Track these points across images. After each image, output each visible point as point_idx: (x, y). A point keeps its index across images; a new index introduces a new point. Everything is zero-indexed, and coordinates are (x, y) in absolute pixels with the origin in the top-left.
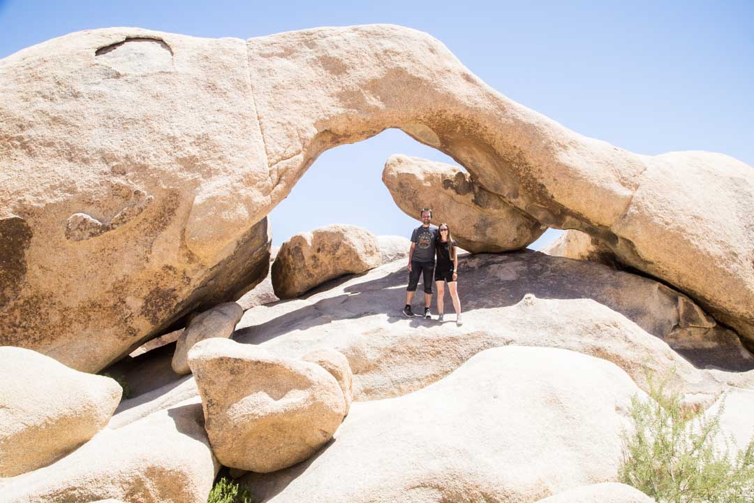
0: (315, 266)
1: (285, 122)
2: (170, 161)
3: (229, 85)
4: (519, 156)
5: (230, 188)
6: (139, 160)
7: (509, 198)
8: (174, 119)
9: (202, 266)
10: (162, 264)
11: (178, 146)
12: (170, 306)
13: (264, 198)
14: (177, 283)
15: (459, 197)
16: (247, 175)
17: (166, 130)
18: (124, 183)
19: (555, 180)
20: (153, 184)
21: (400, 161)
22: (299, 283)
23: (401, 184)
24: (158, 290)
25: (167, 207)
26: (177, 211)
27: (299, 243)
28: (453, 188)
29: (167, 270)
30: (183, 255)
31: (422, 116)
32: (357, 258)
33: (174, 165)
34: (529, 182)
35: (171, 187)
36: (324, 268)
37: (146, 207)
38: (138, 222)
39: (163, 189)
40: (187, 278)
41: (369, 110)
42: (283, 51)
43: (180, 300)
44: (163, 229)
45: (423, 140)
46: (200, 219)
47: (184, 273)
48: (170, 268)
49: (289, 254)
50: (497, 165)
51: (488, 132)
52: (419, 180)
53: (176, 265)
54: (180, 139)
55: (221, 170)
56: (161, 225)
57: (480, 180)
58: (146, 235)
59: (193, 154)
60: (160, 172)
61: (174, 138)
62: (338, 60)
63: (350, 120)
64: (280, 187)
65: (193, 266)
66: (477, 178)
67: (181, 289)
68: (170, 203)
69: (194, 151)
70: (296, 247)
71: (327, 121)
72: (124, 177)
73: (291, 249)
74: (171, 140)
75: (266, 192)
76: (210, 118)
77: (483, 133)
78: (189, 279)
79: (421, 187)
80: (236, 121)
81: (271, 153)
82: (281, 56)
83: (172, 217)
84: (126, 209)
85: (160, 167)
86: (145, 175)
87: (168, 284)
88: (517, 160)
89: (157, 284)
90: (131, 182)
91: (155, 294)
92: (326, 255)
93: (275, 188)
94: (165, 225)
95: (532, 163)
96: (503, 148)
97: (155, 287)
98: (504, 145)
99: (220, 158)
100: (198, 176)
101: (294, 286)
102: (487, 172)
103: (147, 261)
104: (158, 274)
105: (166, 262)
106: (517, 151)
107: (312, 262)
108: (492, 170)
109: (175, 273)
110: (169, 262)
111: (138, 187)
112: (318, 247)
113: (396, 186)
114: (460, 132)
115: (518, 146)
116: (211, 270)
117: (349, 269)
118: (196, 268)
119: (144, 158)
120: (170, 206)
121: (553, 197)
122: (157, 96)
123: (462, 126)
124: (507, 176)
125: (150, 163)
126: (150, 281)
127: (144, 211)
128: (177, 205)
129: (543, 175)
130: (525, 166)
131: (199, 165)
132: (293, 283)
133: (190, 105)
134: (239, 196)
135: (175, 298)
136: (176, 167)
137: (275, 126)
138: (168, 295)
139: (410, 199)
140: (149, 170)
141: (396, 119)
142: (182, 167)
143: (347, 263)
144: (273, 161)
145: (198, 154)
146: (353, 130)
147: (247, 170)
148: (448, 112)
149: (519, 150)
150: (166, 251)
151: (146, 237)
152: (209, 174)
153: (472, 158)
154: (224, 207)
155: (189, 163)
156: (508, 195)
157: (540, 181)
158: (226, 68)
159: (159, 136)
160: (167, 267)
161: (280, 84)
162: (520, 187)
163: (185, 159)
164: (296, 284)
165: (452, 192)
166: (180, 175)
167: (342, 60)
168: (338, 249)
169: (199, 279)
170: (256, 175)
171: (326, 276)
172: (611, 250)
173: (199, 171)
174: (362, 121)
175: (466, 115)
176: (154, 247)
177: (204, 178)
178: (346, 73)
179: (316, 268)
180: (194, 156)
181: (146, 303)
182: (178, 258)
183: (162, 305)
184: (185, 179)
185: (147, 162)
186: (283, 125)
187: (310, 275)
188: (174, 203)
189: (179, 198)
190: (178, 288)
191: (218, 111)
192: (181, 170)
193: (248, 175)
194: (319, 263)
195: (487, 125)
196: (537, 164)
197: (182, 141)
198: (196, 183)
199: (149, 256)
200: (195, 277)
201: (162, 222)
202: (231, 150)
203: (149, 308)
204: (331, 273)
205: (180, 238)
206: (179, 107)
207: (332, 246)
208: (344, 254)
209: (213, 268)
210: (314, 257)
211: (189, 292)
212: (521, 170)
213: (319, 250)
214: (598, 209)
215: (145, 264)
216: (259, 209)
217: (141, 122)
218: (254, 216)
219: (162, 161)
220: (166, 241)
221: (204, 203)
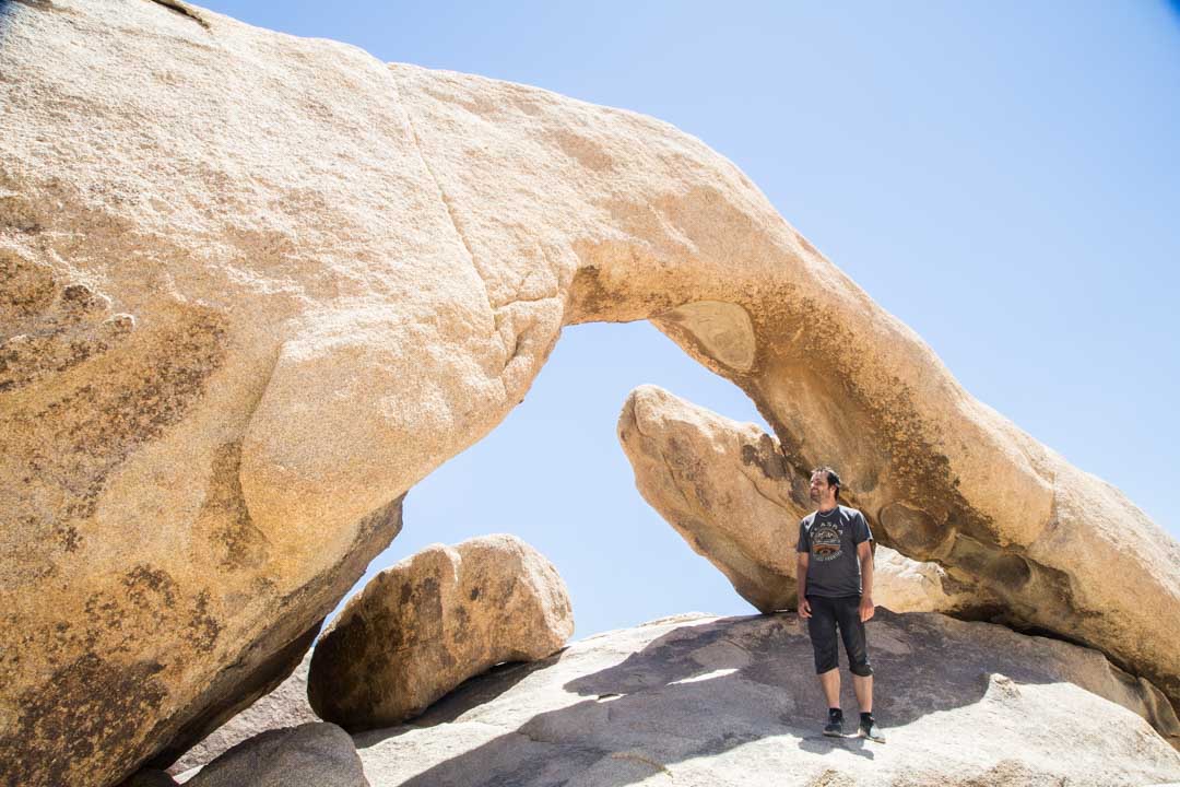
0: (460, 636)
1: (509, 221)
2: (204, 230)
3: (363, 120)
4: (901, 399)
5: (400, 333)
6: (99, 201)
7: (856, 490)
8: (218, 138)
9: (265, 584)
10: (131, 562)
11: (231, 199)
12: (129, 732)
13: (487, 383)
14: (167, 640)
15: (768, 485)
16: (445, 310)
17: (194, 151)
18: (30, 256)
19: (964, 448)
20: (141, 282)
21: (663, 398)
22: (419, 681)
23: (673, 442)
24: (88, 666)
25: (175, 366)
26: (213, 383)
27: (437, 571)
28: (759, 464)
29: (142, 586)
30: (213, 537)
31: (756, 289)
32: (542, 622)
33: (218, 243)
34: (911, 452)
35: (200, 302)
36: (477, 642)
37: (102, 348)
38: (55, 396)
39: (173, 304)
40: (210, 622)
41: (671, 248)
42: (471, 100)
43: (168, 708)
44: (148, 434)
45: (718, 356)
46: (303, 407)
47: (202, 603)
48: (154, 579)
49: (404, 600)
50: (843, 421)
51: (853, 345)
52: (704, 439)
53: (181, 571)
54: (240, 185)
55: (366, 284)
56: (144, 420)
57: (804, 452)
58: (79, 449)
59: (279, 229)
60: (170, 252)
61: (221, 178)
62: (592, 144)
63: (637, 259)
64: (523, 361)
65: (241, 578)
66: (799, 447)
67: (180, 664)
68: (189, 356)
69: (281, 223)
70: (428, 581)
71: (595, 246)
72: (32, 239)
73: (414, 586)
74: (213, 179)
75: (494, 367)
76: (323, 165)
77: (843, 346)
78: (214, 629)
79: (709, 452)
80: (390, 187)
81: (491, 277)
82: (469, 107)
83: (190, 400)
84: (20, 338)
85: (174, 237)
86: (113, 247)
87: (134, 645)
88: (896, 408)
89: (91, 641)
90: (57, 258)
91: (76, 681)
92: (487, 608)
93: (511, 364)
94: (156, 421)
95: (926, 414)
96: (873, 379)
97: (80, 652)
98: (876, 376)
99: (360, 255)
100: (290, 286)
101: (405, 689)
102: (818, 436)
103: (70, 545)
104: (102, 601)
105: (143, 557)
106: (898, 389)
107: (456, 624)
108: (828, 433)
109: (169, 602)
110: (153, 555)
111: (82, 279)
112: (472, 584)
113: (662, 445)
114: (798, 341)
115: (902, 379)
116: (286, 601)
117: (522, 648)
118: (246, 590)
119: (117, 201)
120: (189, 361)
121: (957, 482)
122: (169, 77)
123: (807, 328)
124: (860, 442)
125: (137, 219)
126: (62, 628)
127: (94, 358)
128: (215, 362)
129: (943, 438)
130: (909, 419)
131: (296, 261)
132: (405, 682)
133: (264, 125)
134: (428, 359)
135: (155, 698)
136: (224, 249)
137: (488, 224)
138: (127, 687)
139: (691, 478)
140: (134, 236)
141: (715, 283)
142: (241, 253)
143: (522, 632)
144: (500, 295)
145: (294, 233)
146: (636, 284)
147: (443, 296)
148: (797, 290)
149: (902, 387)
150: (150, 516)
151: (78, 456)
152: (331, 288)
153: (793, 406)
154: (383, 383)
155: (266, 251)
156: (854, 483)
157: (939, 449)
158: (350, 86)
159: (172, 161)
160: (145, 573)
161: (480, 151)
162: (886, 466)
163: (252, 235)
164: (412, 683)
165: (756, 471)
166: (234, 275)
167: (601, 147)
168: (511, 594)
169: (243, 631)
170: (467, 317)
171: (476, 664)
172: (1002, 597)
173: (297, 275)
174: (659, 268)
175: (822, 304)
176: (107, 498)
177: (315, 296)
178: (612, 170)
179: (460, 641)
180: (283, 235)
181: (28, 723)
182: (193, 545)
183: (98, 729)
184: (251, 288)
185: (126, 213)
186: (506, 226)
187: (447, 660)
188: (201, 354)
189: (222, 342)
190: (168, 661)
191: (340, 155)
192: (237, 262)
193: (448, 311)
194: (470, 626)
195: (854, 330)
196: (934, 415)
197: (247, 190)
198: (285, 307)
199: (79, 524)
200: (235, 622)
201: (151, 410)
202: (389, 245)
203: (40, 742)
204: (486, 656)
205: (209, 472)
206: (234, 119)
207: (501, 585)
208: (518, 609)
209: (293, 594)
210: (460, 612)
211: (202, 679)
212: (901, 428)
213: (474, 594)
214: (1021, 510)
215: (59, 556)
216: (481, 409)
217: (115, 117)
218: (466, 426)
219: (179, 223)
220: (158, 477)
221: (320, 362)
